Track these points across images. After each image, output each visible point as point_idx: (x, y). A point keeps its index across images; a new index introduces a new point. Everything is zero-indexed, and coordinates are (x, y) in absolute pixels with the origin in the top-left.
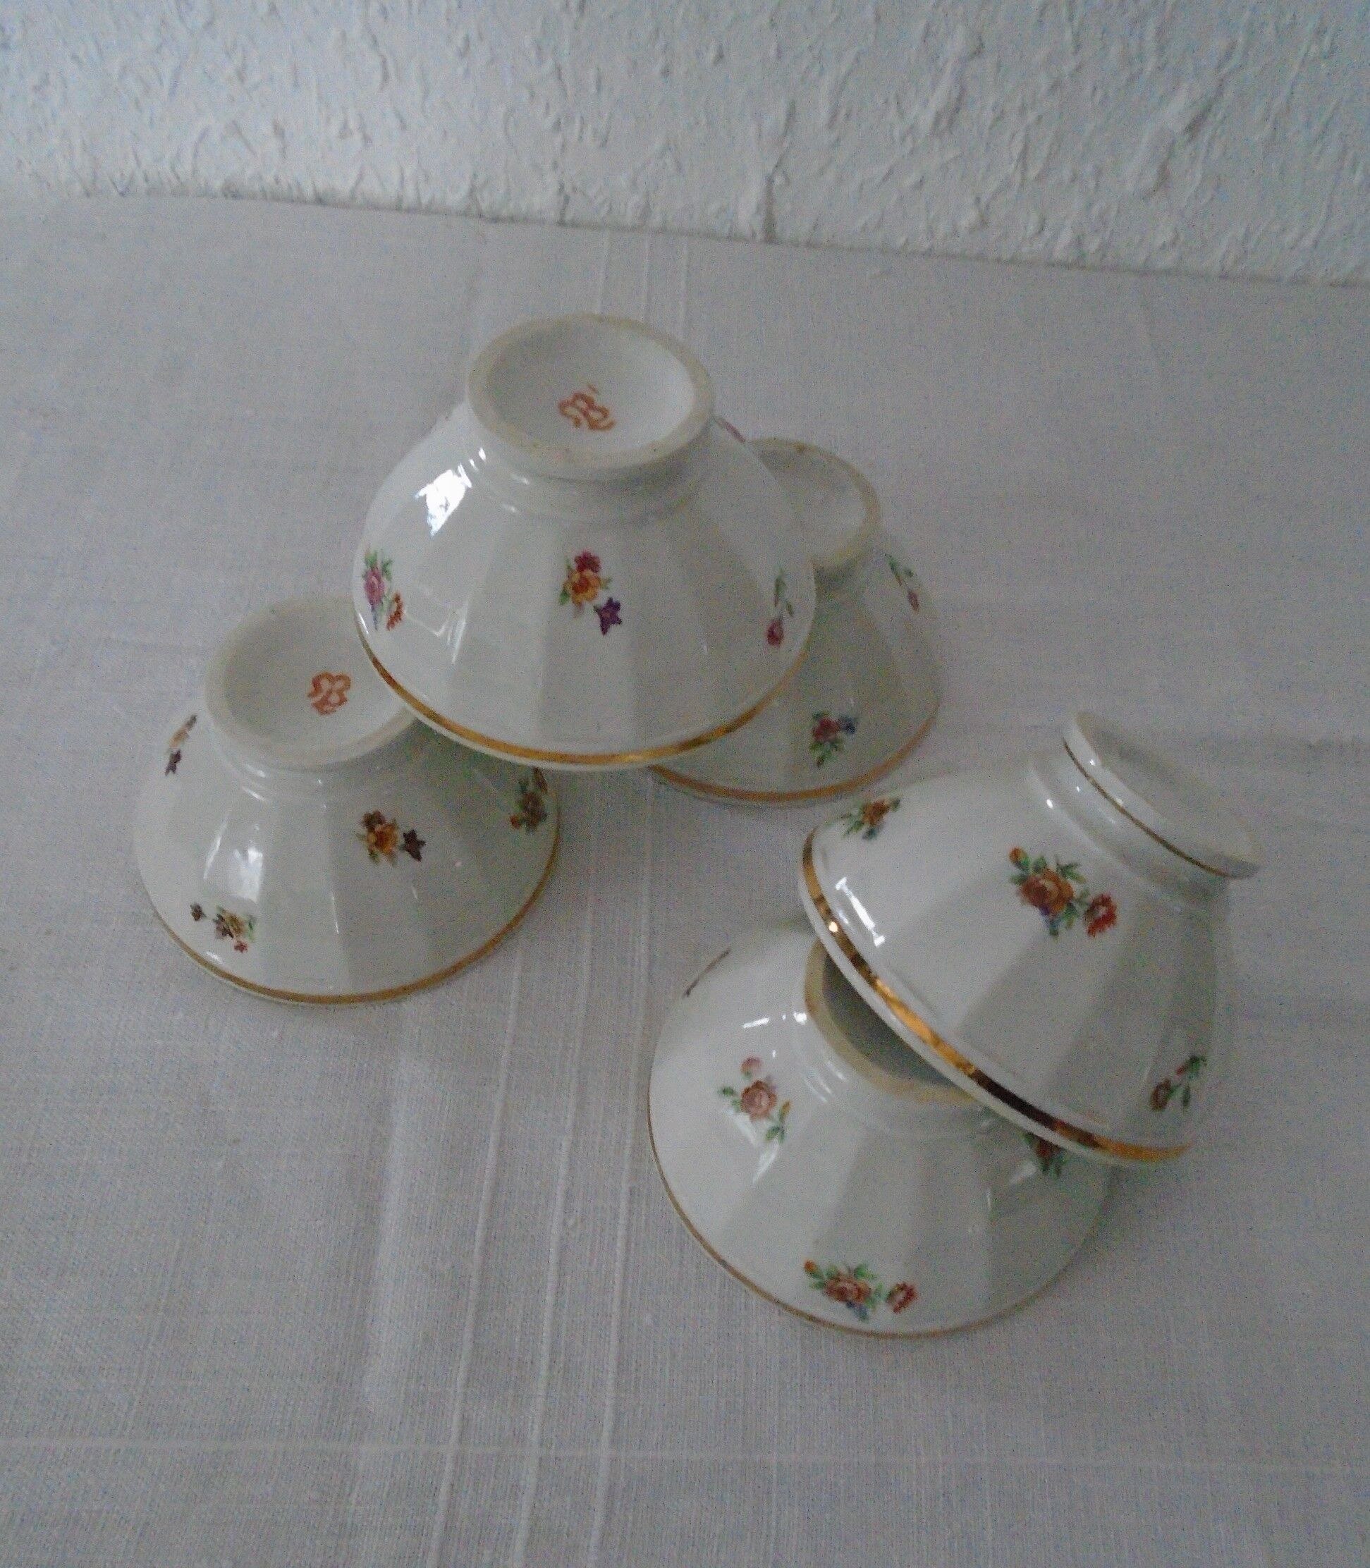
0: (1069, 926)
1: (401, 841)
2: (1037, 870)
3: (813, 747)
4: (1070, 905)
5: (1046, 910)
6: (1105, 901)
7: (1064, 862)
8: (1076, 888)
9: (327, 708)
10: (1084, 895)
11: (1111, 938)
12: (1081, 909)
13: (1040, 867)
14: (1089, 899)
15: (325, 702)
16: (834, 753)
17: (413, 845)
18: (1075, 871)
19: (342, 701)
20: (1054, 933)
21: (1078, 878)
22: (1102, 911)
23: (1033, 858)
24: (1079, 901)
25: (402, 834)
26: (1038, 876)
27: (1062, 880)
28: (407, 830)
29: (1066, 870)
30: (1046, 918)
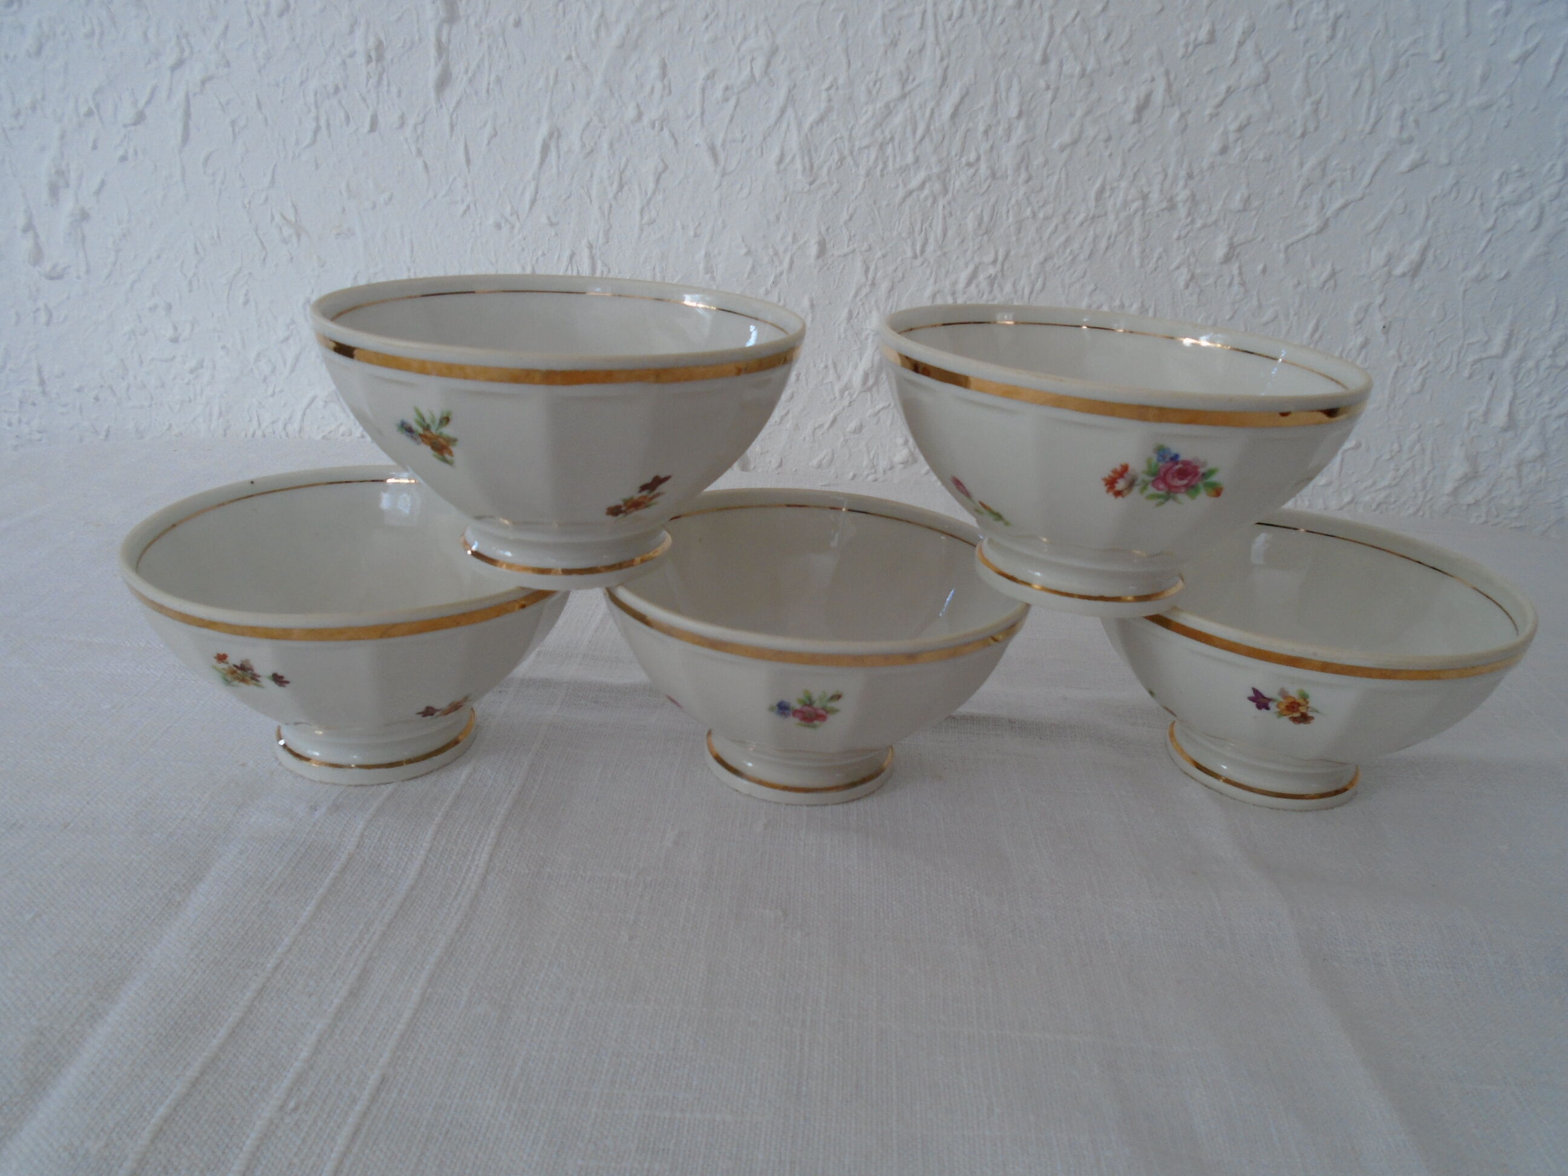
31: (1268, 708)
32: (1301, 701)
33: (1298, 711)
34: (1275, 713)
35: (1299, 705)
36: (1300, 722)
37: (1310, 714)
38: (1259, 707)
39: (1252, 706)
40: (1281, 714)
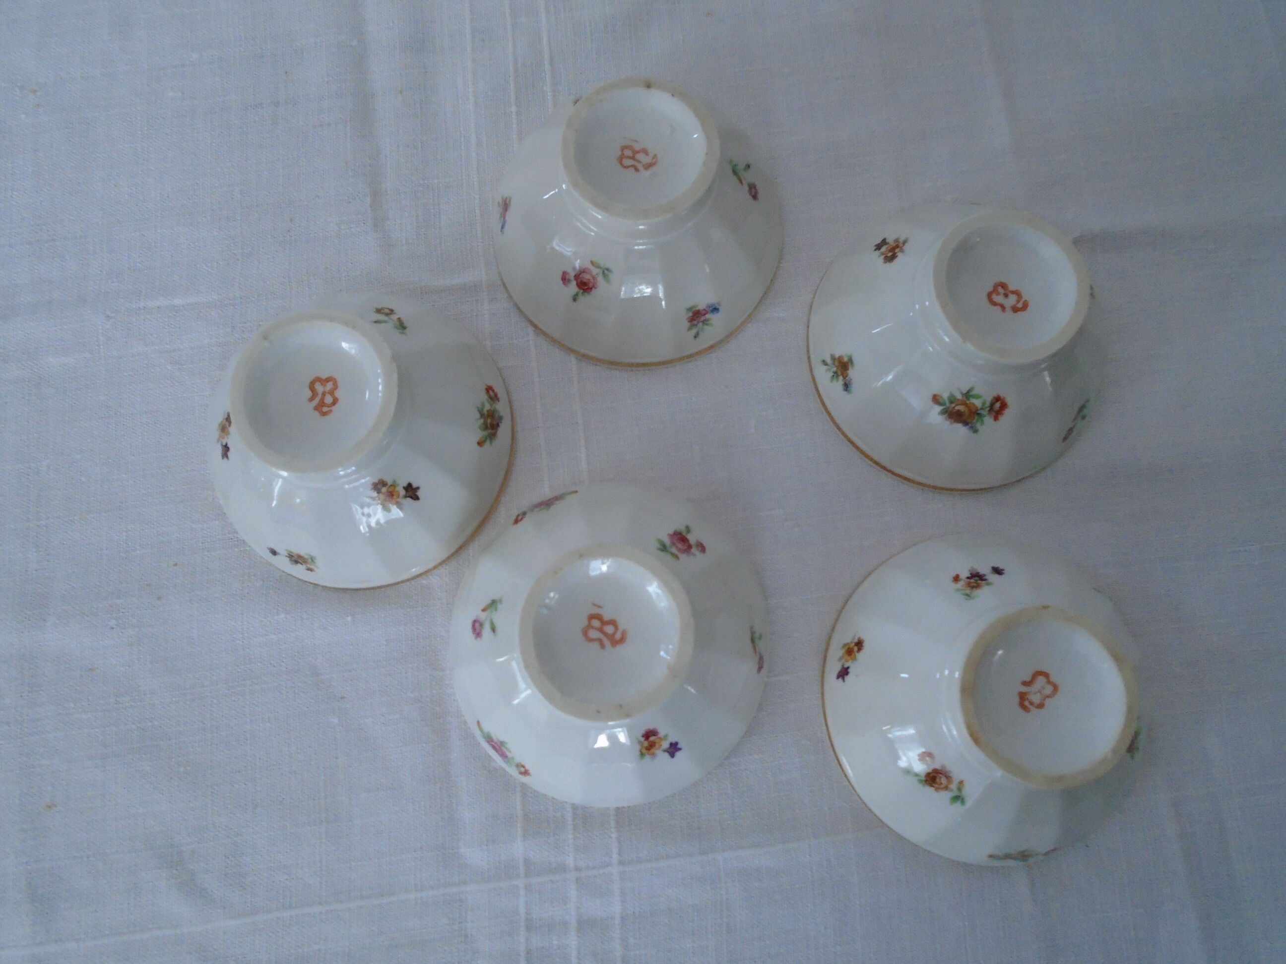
0: (982, 423)
1: (403, 492)
2: (951, 402)
3: (690, 329)
4: (979, 414)
5: (966, 423)
6: (997, 399)
7: (965, 391)
8: (978, 403)
9: (325, 409)
10: (984, 404)
11: (1008, 415)
12: (985, 412)
13: (952, 399)
14: (988, 404)
15: (322, 404)
16: (705, 327)
17: (412, 492)
18: (971, 393)
19: (335, 402)
20: (976, 431)
21: (977, 397)
22: (998, 405)
23: (945, 396)
24: (982, 409)
25: (402, 489)
26: (953, 405)
27: (968, 402)
28: (405, 485)
29: (967, 395)
30: (967, 427)
31: (848, 668)
32: (846, 648)
33: (853, 648)
34: (852, 662)
35: (849, 648)
36: (862, 646)
37: (856, 640)
38: (847, 673)
39: (847, 678)
40: (855, 659)
